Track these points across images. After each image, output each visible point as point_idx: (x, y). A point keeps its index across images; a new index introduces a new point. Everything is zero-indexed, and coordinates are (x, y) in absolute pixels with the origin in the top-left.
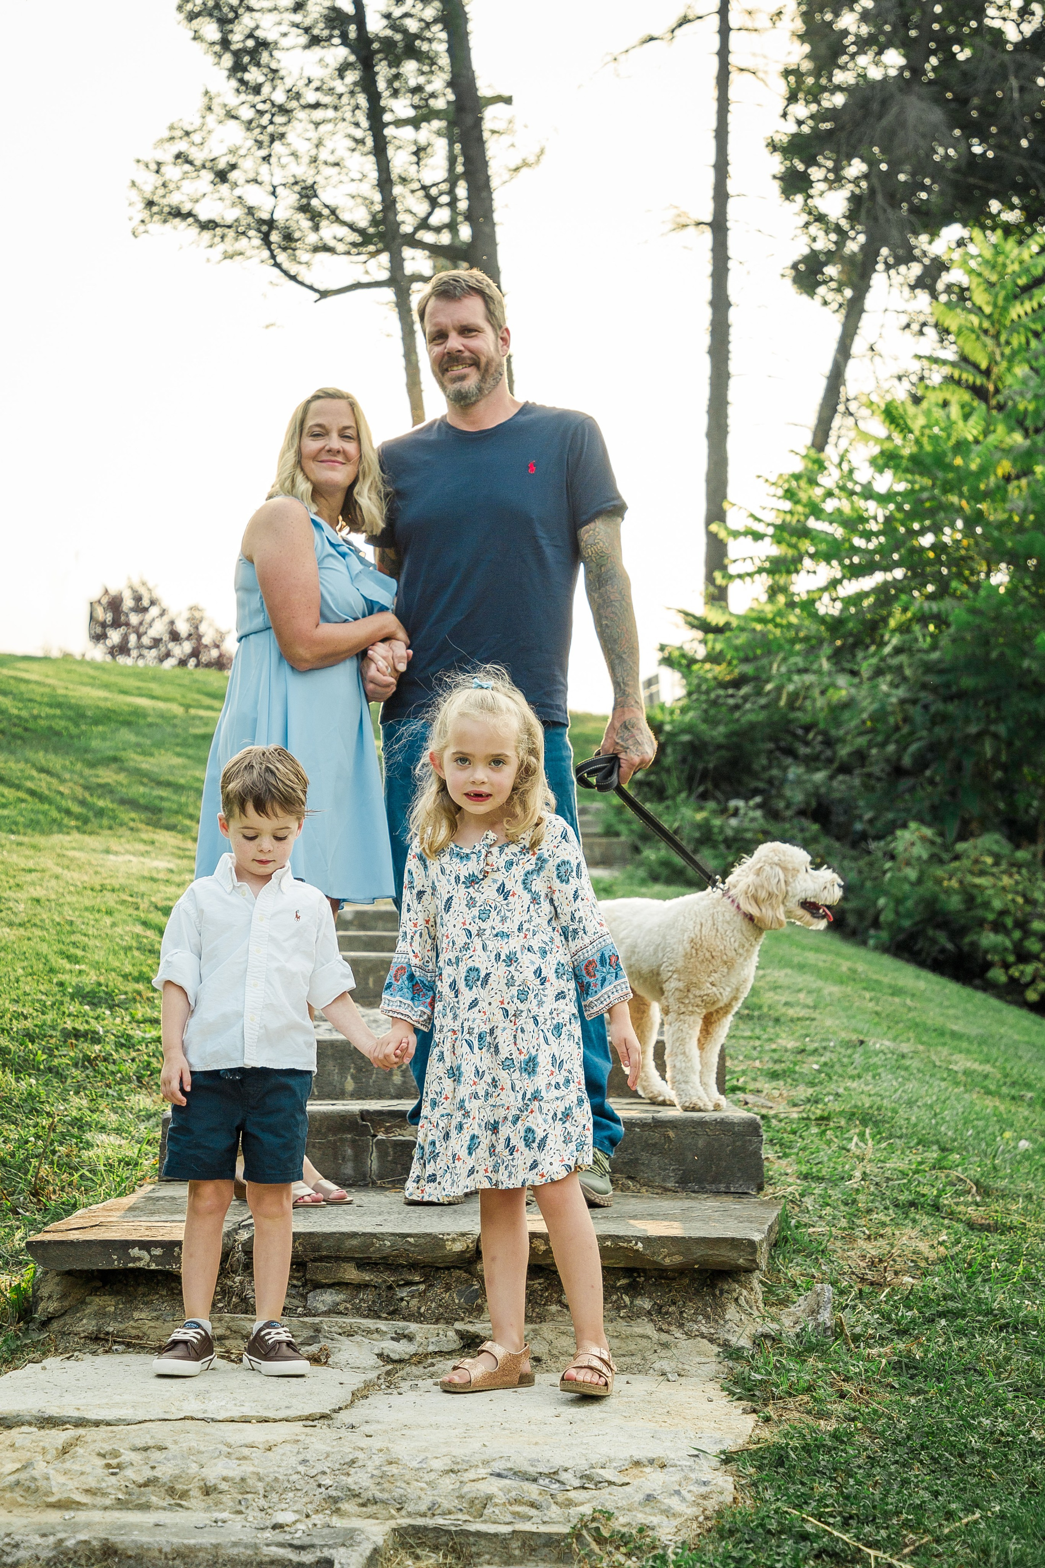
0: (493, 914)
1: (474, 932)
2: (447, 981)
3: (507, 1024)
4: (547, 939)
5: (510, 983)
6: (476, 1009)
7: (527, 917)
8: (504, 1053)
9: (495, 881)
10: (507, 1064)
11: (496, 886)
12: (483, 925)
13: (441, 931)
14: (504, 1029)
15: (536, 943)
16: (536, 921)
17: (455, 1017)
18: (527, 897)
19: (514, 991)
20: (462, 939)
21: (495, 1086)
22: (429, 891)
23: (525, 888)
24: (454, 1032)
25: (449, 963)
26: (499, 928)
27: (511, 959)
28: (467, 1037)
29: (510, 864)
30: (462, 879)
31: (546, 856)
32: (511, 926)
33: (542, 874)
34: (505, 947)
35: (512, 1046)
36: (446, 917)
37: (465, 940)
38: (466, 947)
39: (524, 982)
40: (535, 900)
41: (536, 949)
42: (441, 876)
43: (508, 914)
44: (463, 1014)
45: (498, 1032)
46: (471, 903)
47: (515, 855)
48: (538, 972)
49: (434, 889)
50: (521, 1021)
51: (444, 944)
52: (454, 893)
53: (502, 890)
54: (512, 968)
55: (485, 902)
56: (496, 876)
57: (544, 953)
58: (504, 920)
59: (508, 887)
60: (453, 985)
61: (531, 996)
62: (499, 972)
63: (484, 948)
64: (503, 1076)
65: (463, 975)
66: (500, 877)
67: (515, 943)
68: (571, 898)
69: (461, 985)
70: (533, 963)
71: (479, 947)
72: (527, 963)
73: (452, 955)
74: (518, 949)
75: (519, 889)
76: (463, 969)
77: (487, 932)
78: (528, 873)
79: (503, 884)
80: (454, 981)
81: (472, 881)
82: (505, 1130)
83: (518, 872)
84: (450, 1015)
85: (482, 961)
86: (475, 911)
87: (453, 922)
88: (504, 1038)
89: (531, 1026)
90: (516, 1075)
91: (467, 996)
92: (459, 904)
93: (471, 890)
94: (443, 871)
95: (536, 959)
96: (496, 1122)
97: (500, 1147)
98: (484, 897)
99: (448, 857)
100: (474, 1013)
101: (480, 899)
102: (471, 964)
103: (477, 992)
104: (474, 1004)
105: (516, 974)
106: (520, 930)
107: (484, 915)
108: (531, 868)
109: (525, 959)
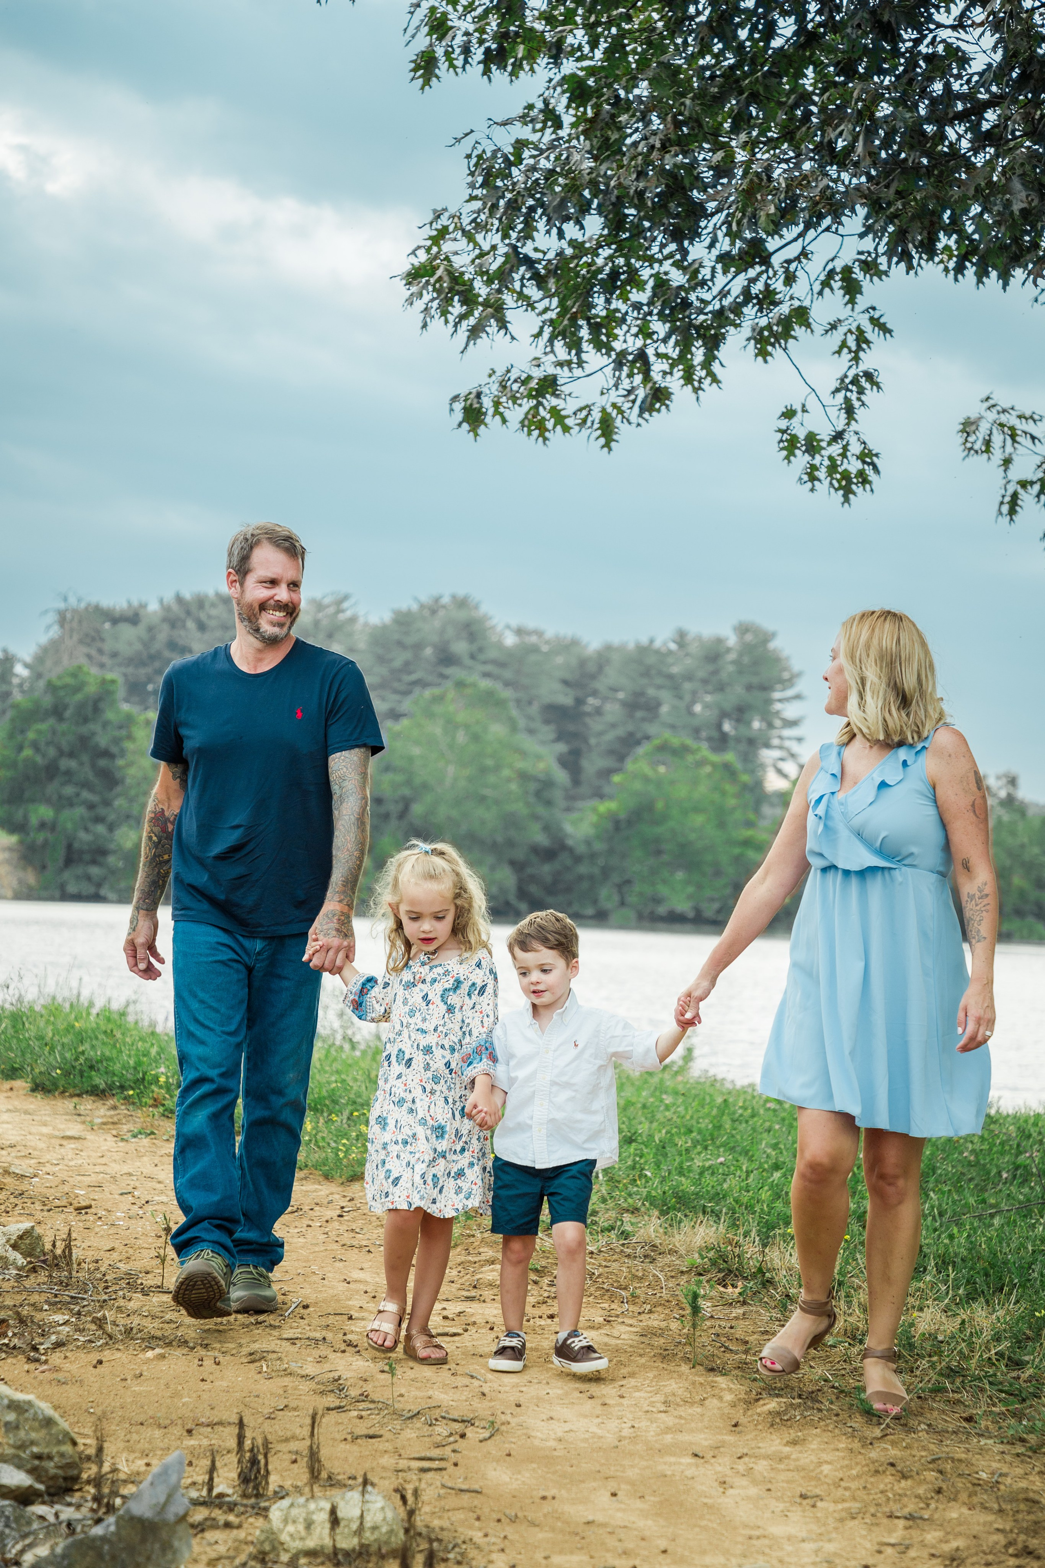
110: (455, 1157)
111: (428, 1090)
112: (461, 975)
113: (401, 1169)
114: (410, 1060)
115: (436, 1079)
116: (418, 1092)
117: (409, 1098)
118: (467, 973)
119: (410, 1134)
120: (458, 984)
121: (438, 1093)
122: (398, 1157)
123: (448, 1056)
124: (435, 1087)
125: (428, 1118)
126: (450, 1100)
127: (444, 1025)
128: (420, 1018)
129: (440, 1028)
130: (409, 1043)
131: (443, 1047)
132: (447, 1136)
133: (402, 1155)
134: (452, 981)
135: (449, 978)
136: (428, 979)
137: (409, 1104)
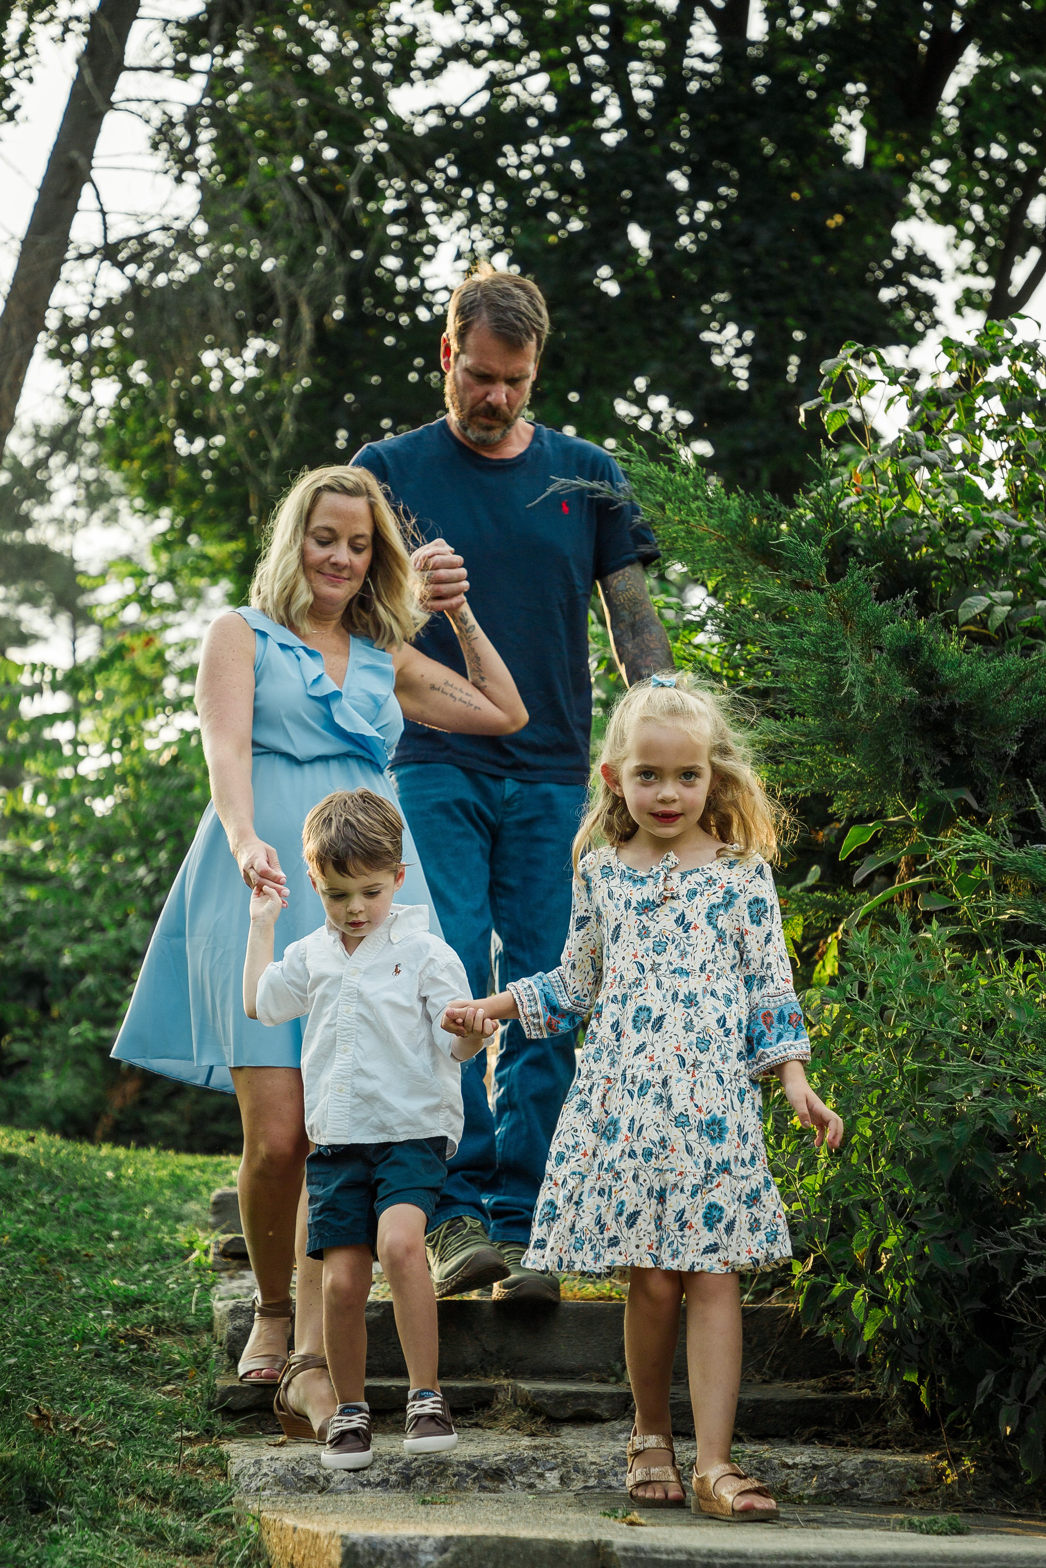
0: (671, 947)
1: (647, 967)
2: (607, 1018)
3: (683, 1074)
4: (732, 987)
5: (688, 1027)
6: (642, 1055)
7: (711, 957)
8: (677, 1108)
9: (673, 910)
10: (681, 1121)
11: (674, 916)
12: (659, 959)
13: (607, 963)
14: (679, 1080)
15: (721, 987)
16: (721, 963)
17: (613, 1063)
18: (712, 934)
19: (693, 1037)
20: (632, 974)
21: (664, 1147)
22: (594, 917)
23: (710, 923)
24: (609, 1080)
25: (615, 1000)
26: (678, 963)
27: (691, 1001)
28: (630, 1087)
29: (692, 894)
30: (634, 904)
31: (736, 890)
32: (692, 963)
33: (730, 911)
34: (685, 986)
35: (688, 1101)
36: (613, 948)
37: (637, 974)
38: (637, 983)
39: (705, 1029)
40: (721, 938)
41: (720, 994)
42: (608, 901)
43: (688, 949)
44: (624, 1061)
45: (672, 1082)
46: (644, 933)
47: (699, 884)
48: (722, 1021)
49: (599, 916)
50: (700, 1074)
51: (608, 978)
52: (622, 920)
53: (681, 920)
54: (692, 1011)
55: (661, 933)
56: (674, 904)
57: (729, 1001)
58: (683, 955)
59: (689, 918)
60: (615, 1026)
61: (713, 1047)
62: (676, 1015)
63: (659, 985)
64: (675, 1134)
65: (631, 1016)
66: (679, 905)
67: (696, 984)
68: (762, 941)
69: (627, 1026)
70: (716, 1010)
71: (652, 983)
72: (709, 1009)
73: (618, 992)
74: (699, 991)
75: (702, 922)
76: (631, 1008)
77: (664, 968)
78: (713, 907)
79: (683, 915)
80: (618, 1022)
81: (647, 907)
82: (675, 1201)
83: (702, 903)
84: (606, 1059)
85: (655, 1001)
86: (649, 943)
87: (622, 953)
88: (679, 1090)
89: (713, 1082)
90: (693, 1136)
91: (633, 1039)
92: (629, 933)
93: (644, 918)
94: (610, 895)
95: (720, 1004)
96: (663, 1190)
97: (669, 1219)
98: (659, 927)
99: (618, 880)
100: (641, 1060)
101: (654, 929)
102: (641, 1002)
103: (647, 1035)
104: (641, 1049)
105: (696, 1020)
106: (702, 969)
107: (660, 948)
108: (716, 901)
109: (707, 1003)
110: (743, 1172)
111: (689, 1061)
112: (735, 885)
113: (640, 1201)
114: (661, 1018)
115: (703, 1045)
116: (672, 1068)
117: (658, 1077)
118: (743, 882)
119: (657, 1139)
120: (730, 898)
121: (705, 1067)
122: (635, 1178)
123: (722, 1010)
124: (701, 1057)
125: (692, 1110)
126: (726, 1077)
127: (714, 962)
128: (677, 953)
129: (709, 966)
130: (659, 994)
131: (713, 994)
132: (728, 1136)
133: (642, 1176)
134: (721, 894)
135: (716, 888)
136: (683, 892)
137: (658, 1089)
